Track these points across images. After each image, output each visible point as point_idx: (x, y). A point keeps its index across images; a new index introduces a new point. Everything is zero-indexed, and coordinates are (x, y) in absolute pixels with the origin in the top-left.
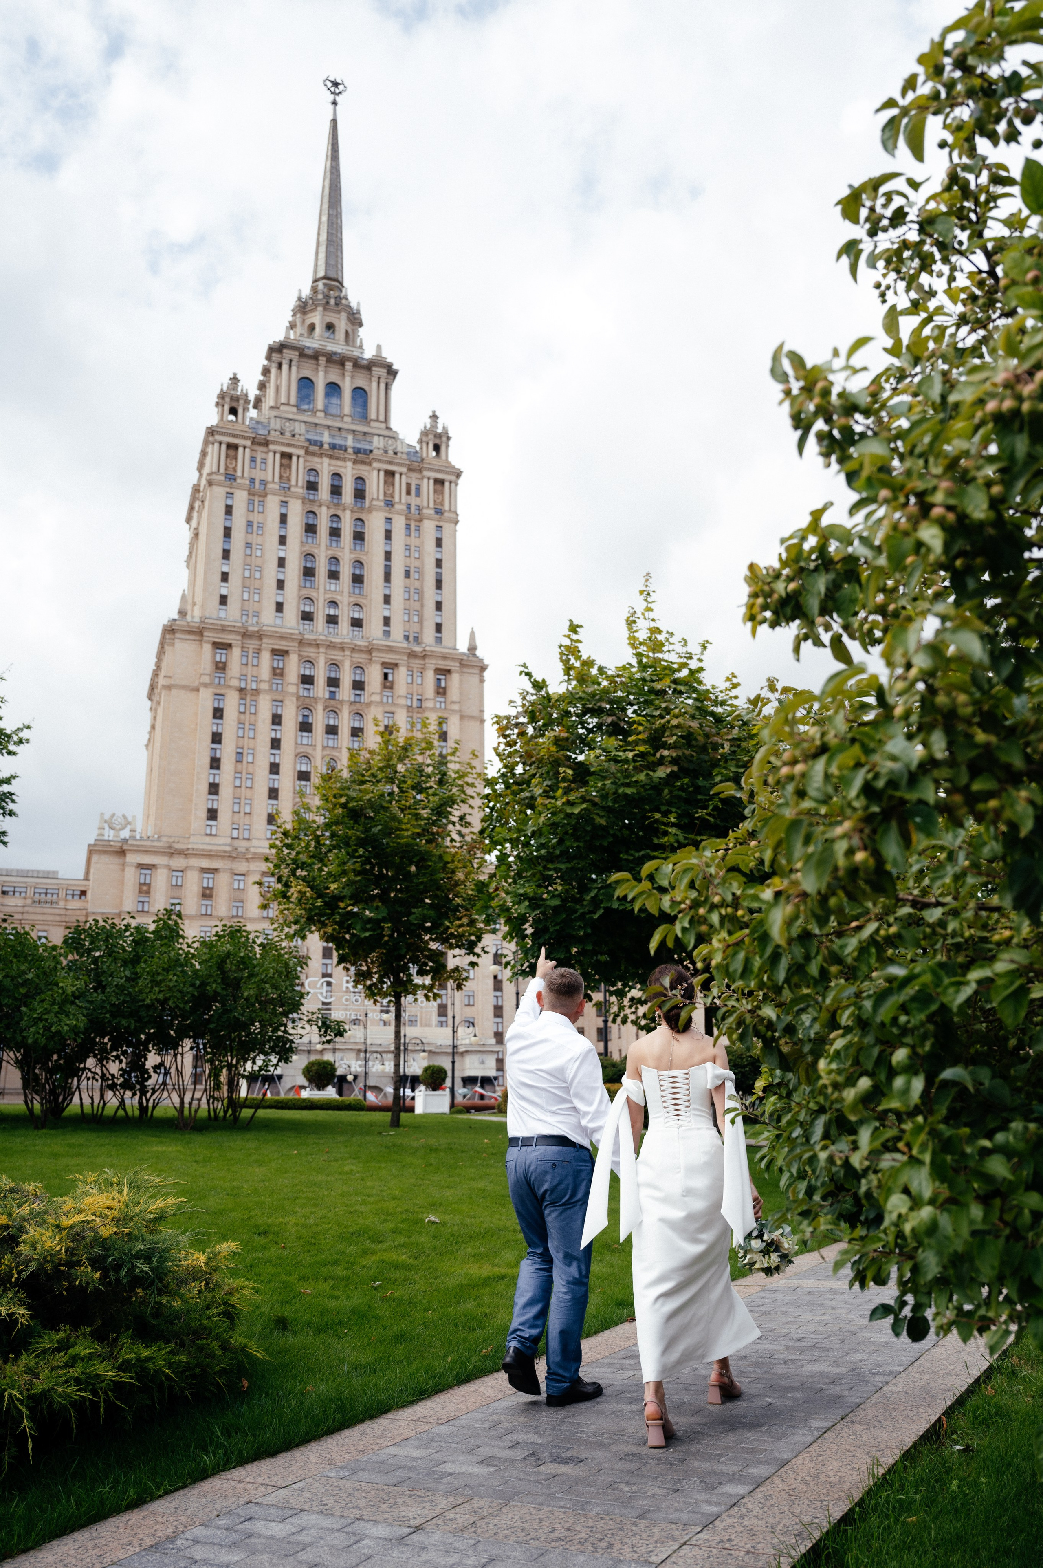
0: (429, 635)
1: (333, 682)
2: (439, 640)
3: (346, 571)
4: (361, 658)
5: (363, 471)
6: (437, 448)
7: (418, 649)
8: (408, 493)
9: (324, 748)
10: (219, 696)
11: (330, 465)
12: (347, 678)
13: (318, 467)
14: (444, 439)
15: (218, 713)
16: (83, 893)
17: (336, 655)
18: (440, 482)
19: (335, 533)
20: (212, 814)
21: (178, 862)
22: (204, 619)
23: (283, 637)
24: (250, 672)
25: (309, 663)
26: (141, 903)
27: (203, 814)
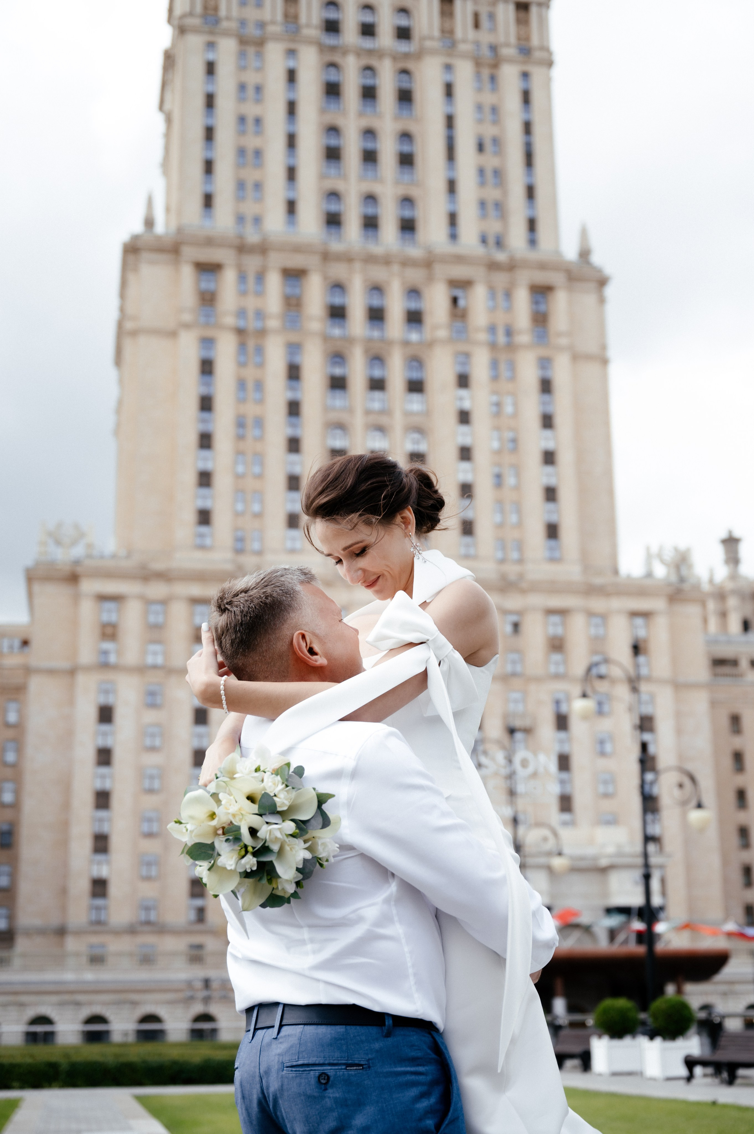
0: (517, 237)
1: (376, 315)
2: (533, 242)
3: (388, 149)
4: (415, 276)
7: (501, 257)
8: (477, 25)
9: (368, 412)
10: (208, 342)
12: (396, 307)
15: (207, 367)
16: (25, 643)
17: (379, 274)
18: (522, 7)
19: (369, 94)
20: (205, 517)
21: (156, 590)
22: (180, 230)
23: (298, 249)
24: (251, 303)
25: (338, 287)
26: (106, 653)
27: (190, 517)
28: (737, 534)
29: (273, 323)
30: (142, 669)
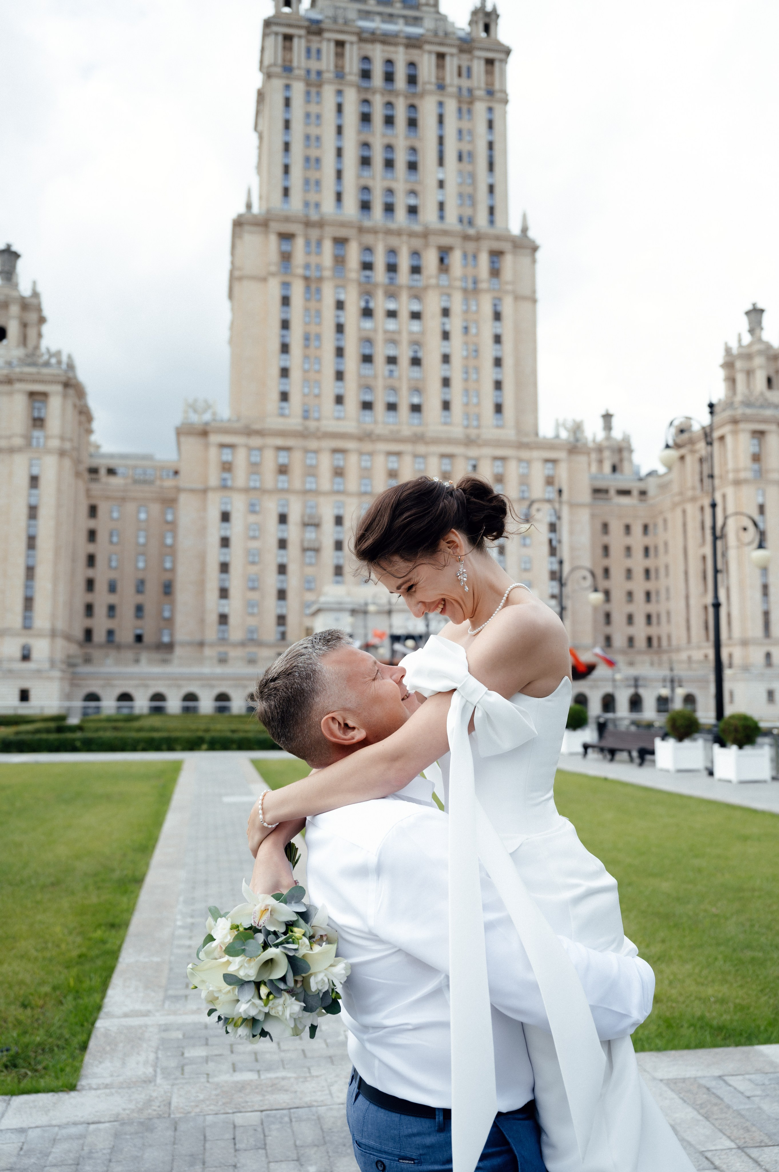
0: (482, 219)
1: (392, 268)
2: (492, 222)
3: (401, 159)
4: (417, 243)
5: (415, 55)
6: (487, 28)
7: (471, 232)
8: (460, 75)
9: (386, 331)
10: (286, 285)
11: (383, 51)
12: (404, 263)
13: (370, 54)
14: (494, 17)
15: (286, 301)
16: (176, 473)
17: (394, 241)
18: (490, 62)
19: (389, 121)
20: (284, 396)
21: (255, 441)
22: (268, 211)
23: (343, 225)
24: (313, 260)
25: (368, 249)
26: (224, 480)
27: (275, 396)
28: (611, 412)
29: (327, 273)
30: (247, 490)
